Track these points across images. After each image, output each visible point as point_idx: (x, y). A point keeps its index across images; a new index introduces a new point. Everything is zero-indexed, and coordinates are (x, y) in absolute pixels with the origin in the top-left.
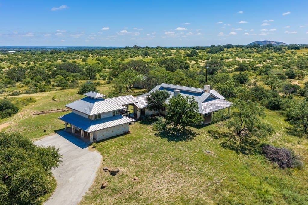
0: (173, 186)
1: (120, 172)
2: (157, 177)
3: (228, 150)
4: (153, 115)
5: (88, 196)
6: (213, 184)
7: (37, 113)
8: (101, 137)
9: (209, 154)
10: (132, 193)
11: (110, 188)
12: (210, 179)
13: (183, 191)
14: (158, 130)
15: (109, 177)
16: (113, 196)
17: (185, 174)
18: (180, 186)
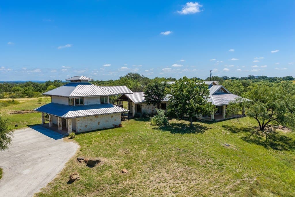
0: (182, 183)
1: (101, 162)
2: (157, 171)
3: (253, 145)
4: (151, 114)
5: (44, 193)
6: (244, 183)
7: (15, 112)
8: (83, 128)
9: (229, 147)
10: (116, 190)
11: (82, 182)
12: (237, 176)
13: (199, 190)
14: (158, 125)
15: (83, 169)
16: (85, 194)
17: (198, 168)
18: (193, 183)
